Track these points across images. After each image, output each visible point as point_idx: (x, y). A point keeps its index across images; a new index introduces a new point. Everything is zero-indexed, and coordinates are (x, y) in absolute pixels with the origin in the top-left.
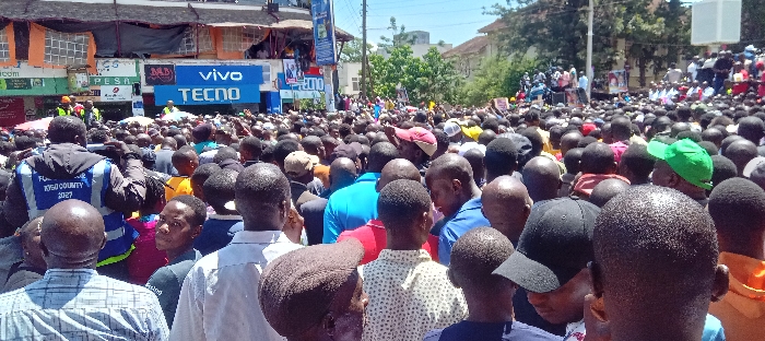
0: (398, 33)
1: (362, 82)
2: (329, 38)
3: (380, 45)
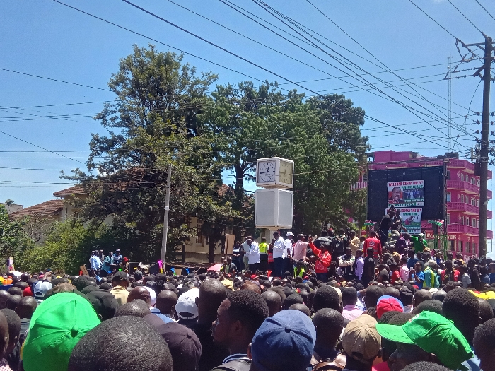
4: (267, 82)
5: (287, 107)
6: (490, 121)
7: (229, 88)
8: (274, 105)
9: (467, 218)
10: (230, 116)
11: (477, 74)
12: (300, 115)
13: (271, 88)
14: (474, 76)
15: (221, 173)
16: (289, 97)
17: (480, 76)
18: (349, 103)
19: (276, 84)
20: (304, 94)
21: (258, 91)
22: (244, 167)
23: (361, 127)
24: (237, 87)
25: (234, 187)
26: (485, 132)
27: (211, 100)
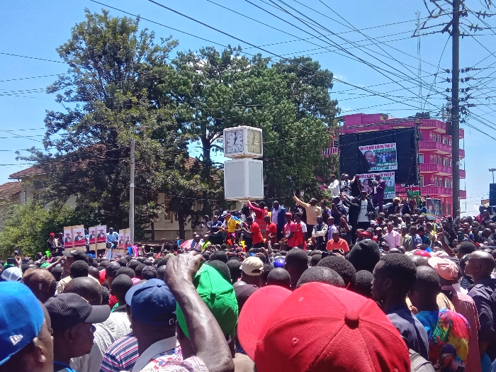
4: (229, 46)
5: (252, 73)
6: (460, 78)
7: (190, 54)
8: (239, 70)
9: (441, 179)
10: (193, 85)
11: (446, 29)
12: (266, 80)
13: (235, 53)
14: (443, 32)
15: (187, 146)
16: (254, 62)
17: (449, 32)
18: (317, 65)
19: (240, 48)
20: (270, 59)
21: (220, 57)
22: (210, 137)
23: (329, 90)
24: (199, 53)
25: (201, 159)
26: (455, 90)
27: (172, 68)
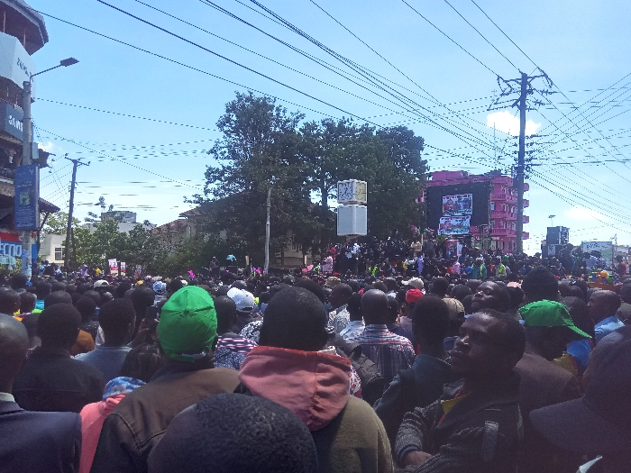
0: (107, 210)
1: (66, 251)
2: (32, 205)
3: (87, 220)
4: (344, 119)
6: (526, 143)
7: (314, 124)
11: (515, 104)
12: (371, 145)
13: (348, 123)
14: (513, 106)
16: (362, 130)
17: (517, 106)
18: (412, 133)
20: (374, 128)
21: (337, 126)
22: (327, 188)
23: (421, 152)
24: (320, 123)
25: (320, 204)
27: (300, 135)
